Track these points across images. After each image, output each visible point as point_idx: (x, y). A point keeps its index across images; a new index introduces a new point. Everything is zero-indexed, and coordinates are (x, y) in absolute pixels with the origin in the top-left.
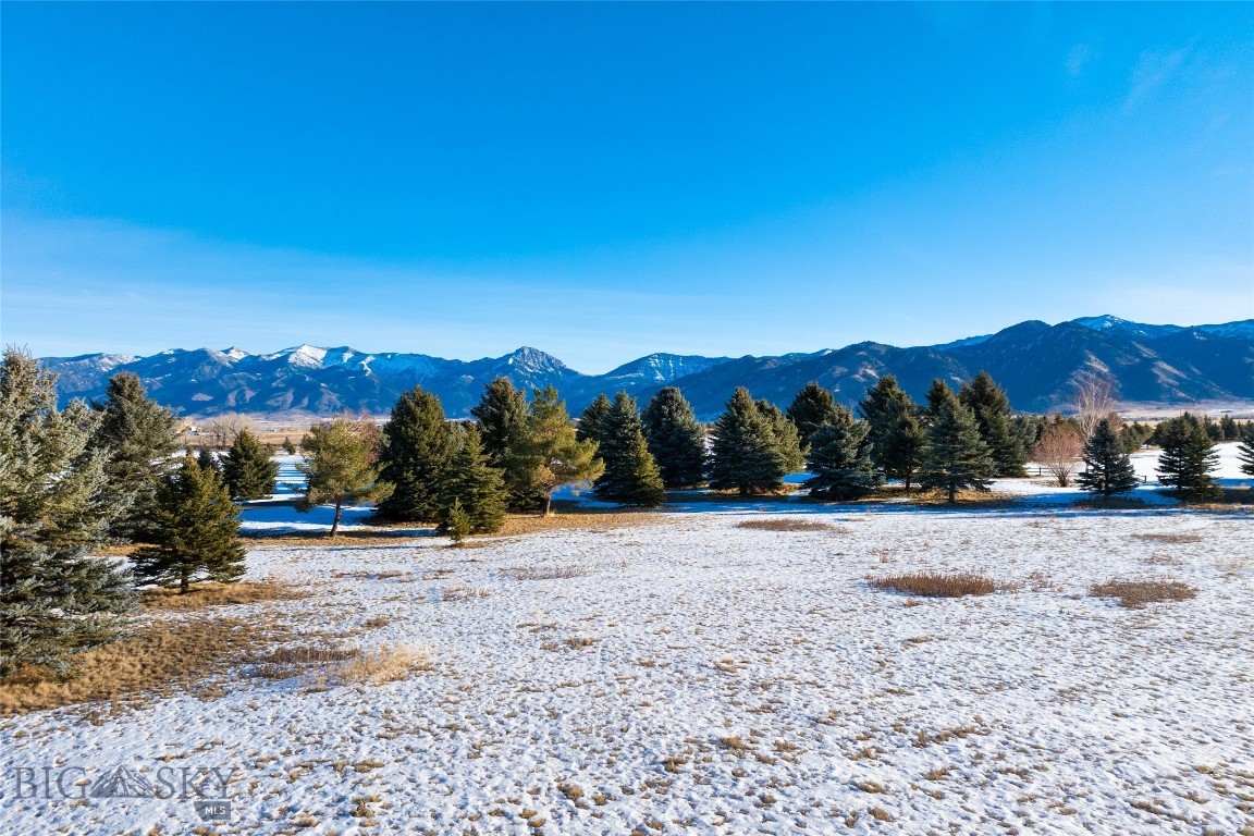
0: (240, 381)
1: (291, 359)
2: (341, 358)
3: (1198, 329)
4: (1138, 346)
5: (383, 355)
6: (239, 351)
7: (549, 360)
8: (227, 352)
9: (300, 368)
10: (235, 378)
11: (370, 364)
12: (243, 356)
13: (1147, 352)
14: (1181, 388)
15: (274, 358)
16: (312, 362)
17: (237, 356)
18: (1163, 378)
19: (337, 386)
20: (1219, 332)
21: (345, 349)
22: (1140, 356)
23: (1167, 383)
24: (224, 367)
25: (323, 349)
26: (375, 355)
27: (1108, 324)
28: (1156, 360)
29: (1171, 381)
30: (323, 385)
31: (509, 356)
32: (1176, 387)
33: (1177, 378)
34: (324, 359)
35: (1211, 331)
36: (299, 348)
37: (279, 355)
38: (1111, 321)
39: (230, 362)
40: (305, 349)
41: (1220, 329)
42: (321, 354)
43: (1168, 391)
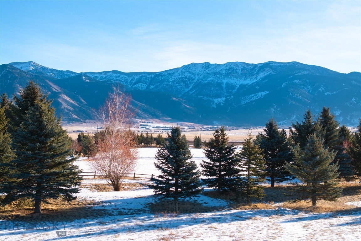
3: (85, 74)
4: (51, 84)
13: (55, 88)
14: (75, 112)
18: (64, 105)
20: (97, 77)
22: (50, 90)
23: (67, 109)
27: (32, 68)
28: (60, 93)
29: (69, 107)
32: (72, 111)
33: (72, 106)
35: (92, 76)
38: (33, 66)
41: (97, 75)
43: (67, 114)
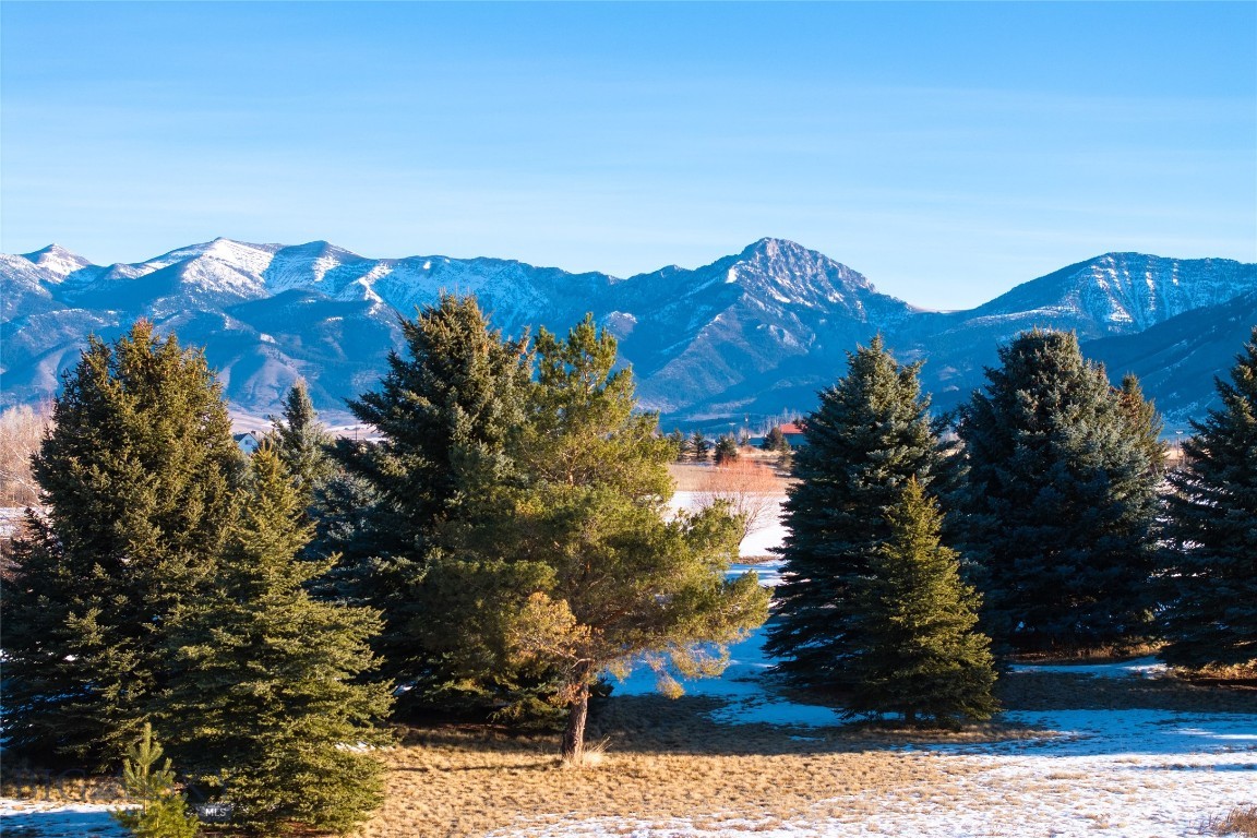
0: (67, 330)
1: (190, 275)
2: (307, 270)
5: (412, 263)
6: (62, 255)
7: (832, 271)
8: (35, 257)
9: (209, 296)
10: (55, 323)
11: (380, 286)
12: (75, 267)
15: (147, 271)
16: (239, 280)
17: (59, 267)
19: (298, 342)
21: (319, 249)
24: (31, 295)
25: (265, 248)
26: (393, 263)
30: (265, 337)
31: (727, 262)
34: (267, 274)
36: (208, 245)
37: (160, 265)
39: (43, 282)
40: (222, 250)
42: (261, 262)
